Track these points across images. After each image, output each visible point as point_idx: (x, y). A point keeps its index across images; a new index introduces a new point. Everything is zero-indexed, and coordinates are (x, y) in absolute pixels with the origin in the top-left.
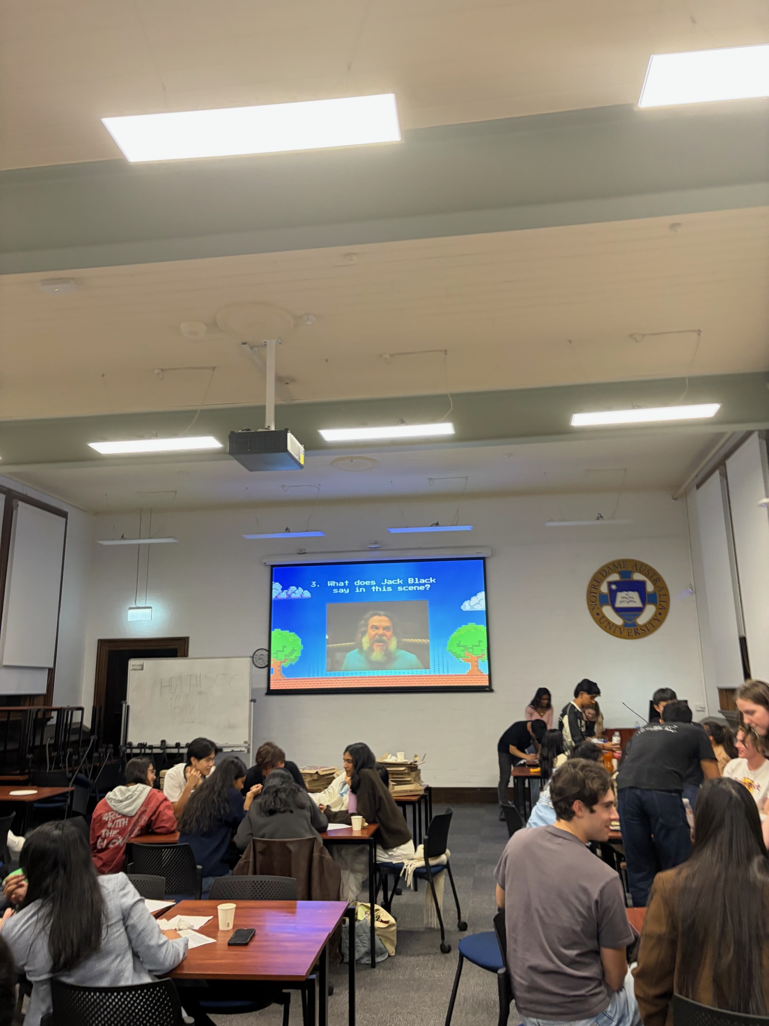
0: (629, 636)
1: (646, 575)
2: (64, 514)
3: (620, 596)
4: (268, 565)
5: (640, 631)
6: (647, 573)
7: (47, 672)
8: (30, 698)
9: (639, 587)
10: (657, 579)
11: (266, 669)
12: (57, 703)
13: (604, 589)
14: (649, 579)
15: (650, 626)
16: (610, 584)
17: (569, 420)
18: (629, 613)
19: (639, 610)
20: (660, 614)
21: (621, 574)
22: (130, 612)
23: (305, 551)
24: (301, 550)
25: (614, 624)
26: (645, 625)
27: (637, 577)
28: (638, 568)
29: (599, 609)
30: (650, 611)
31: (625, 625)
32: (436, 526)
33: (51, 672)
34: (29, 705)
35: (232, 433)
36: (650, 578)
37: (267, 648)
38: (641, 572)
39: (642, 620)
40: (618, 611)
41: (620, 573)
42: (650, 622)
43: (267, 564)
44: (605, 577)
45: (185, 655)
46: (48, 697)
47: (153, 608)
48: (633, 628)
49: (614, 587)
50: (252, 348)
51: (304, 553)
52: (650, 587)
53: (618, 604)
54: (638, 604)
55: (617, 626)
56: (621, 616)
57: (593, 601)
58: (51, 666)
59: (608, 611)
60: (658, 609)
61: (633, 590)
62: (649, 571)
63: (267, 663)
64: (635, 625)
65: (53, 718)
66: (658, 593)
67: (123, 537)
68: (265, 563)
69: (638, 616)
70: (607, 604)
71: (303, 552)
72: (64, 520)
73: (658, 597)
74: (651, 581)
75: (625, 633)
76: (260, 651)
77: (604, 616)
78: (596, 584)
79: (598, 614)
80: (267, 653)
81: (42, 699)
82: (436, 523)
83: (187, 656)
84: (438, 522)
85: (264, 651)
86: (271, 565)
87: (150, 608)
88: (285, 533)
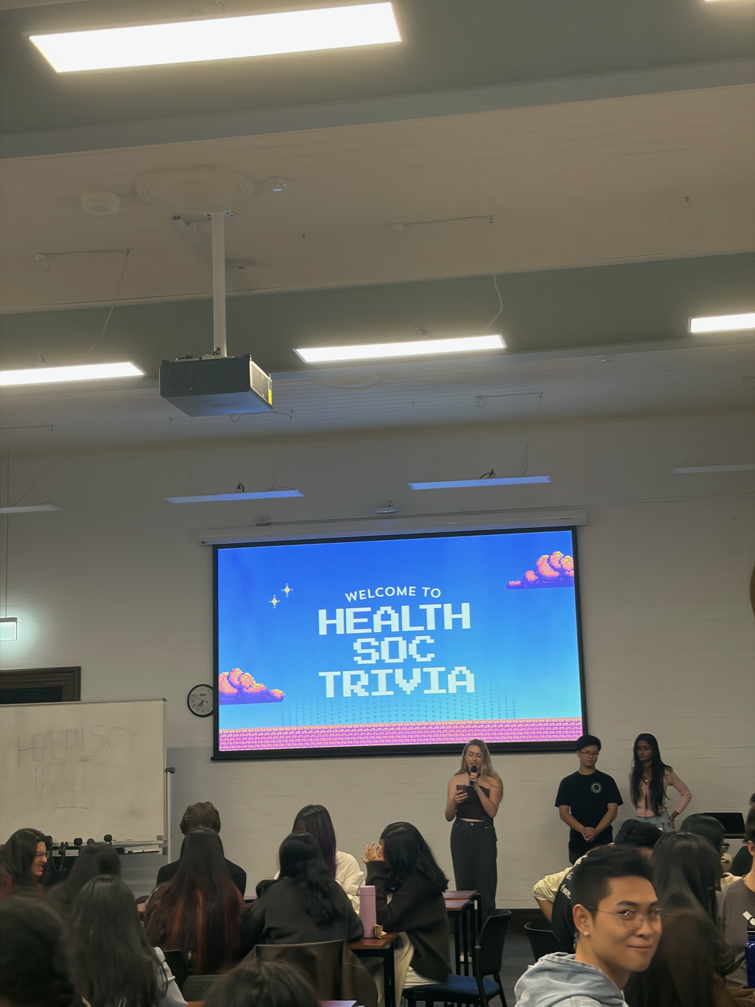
4: (205, 546)
11: (211, 718)
17: (686, 325)
23: (270, 522)
24: (263, 520)
32: (490, 477)
35: (165, 362)
37: (211, 684)
43: (206, 543)
45: (75, 696)
47: (18, 621)
50: (188, 224)
51: (267, 525)
63: (211, 709)
68: (203, 543)
71: (267, 522)
76: (199, 688)
80: (211, 691)
82: (488, 472)
83: (79, 700)
84: (492, 470)
85: (207, 688)
86: (214, 546)
87: (14, 620)
88: (236, 492)
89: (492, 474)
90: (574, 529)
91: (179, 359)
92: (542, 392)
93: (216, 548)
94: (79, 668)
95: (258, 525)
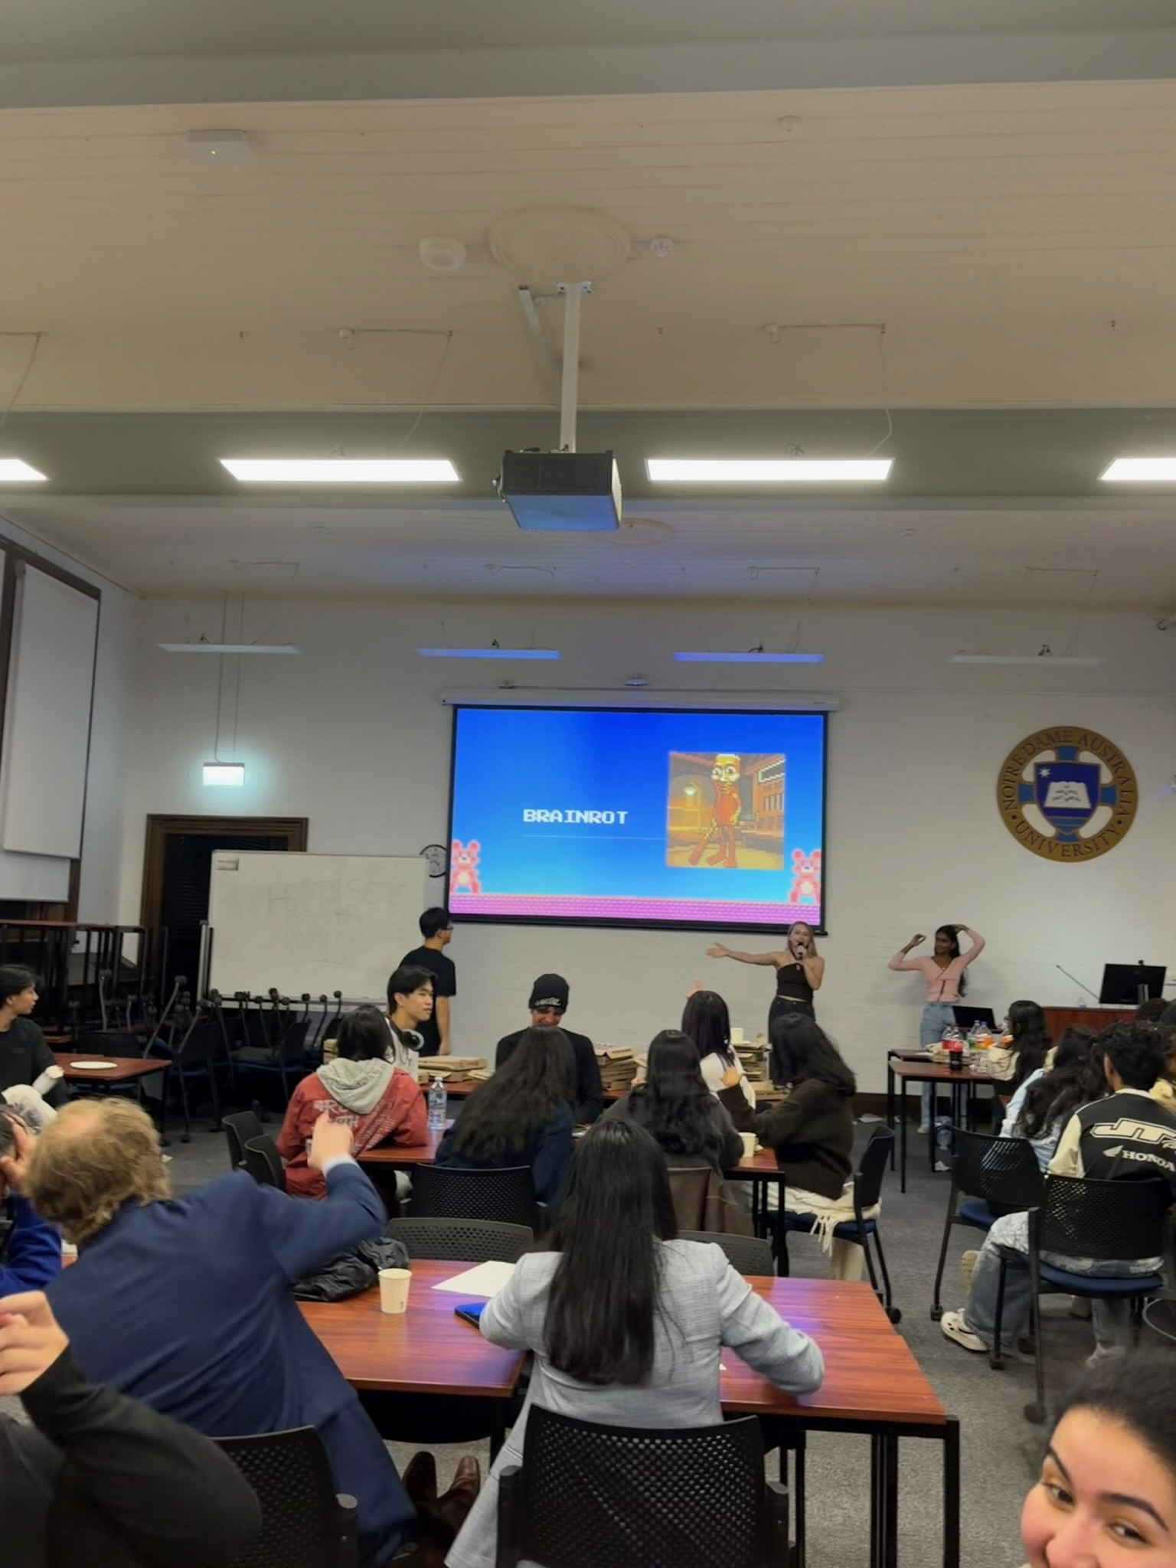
0: (1064, 857)
1: (1101, 756)
2: (94, 593)
3: (1055, 787)
4: (448, 705)
5: (1083, 850)
6: (1103, 753)
7: (67, 866)
8: (42, 907)
9: (1087, 775)
10: (1118, 762)
11: (442, 879)
12: (85, 916)
13: (1028, 775)
14: (1105, 762)
15: (1100, 841)
16: (1039, 767)
18: (1067, 818)
19: (1085, 814)
20: (1120, 822)
21: (1061, 751)
22: (207, 771)
23: (514, 685)
24: (507, 683)
25: (1039, 836)
26: (1093, 839)
27: (1086, 757)
28: (1089, 743)
29: (1019, 808)
30: (1103, 816)
31: (1059, 837)
32: (760, 652)
33: (76, 864)
34: (41, 919)
35: (508, 452)
36: (1108, 761)
37: (445, 845)
38: (1093, 750)
39: (1089, 830)
40: (1050, 813)
41: (1057, 749)
42: (1100, 835)
43: (447, 702)
44: (1033, 754)
45: (301, 847)
46: (70, 907)
47: (246, 766)
48: (1070, 843)
49: (1045, 773)
51: (511, 688)
52: (1106, 777)
53: (1050, 803)
54: (1084, 803)
55: (1044, 839)
56: (1053, 823)
57: (1008, 795)
58: (76, 855)
59: (1032, 813)
60: (1116, 813)
61: (1078, 781)
62: (1108, 749)
63: (443, 870)
64: (1075, 838)
65: (78, 942)
66: (1119, 788)
67: (202, 639)
68: (444, 701)
69: (1082, 823)
70: (1029, 800)
71: (510, 685)
72: (95, 602)
73: (1118, 794)
74: (1107, 765)
75: (1059, 850)
76: (432, 849)
77: (1024, 821)
78: (1016, 765)
79: (1014, 817)
80: (444, 852)
81: (60, 910)
82: (758, 646)
83: (305, 850)
84: (761, 646)
85: (440, 849)
86: (454, 705)
87: (242, 765)
88: (491, 648)
89: (760, 649)
90: (825, 713)
91: (526, 450)
92: (819, 569)
93: (456, 707)
94: (306, 820)
95: (502, 687)
